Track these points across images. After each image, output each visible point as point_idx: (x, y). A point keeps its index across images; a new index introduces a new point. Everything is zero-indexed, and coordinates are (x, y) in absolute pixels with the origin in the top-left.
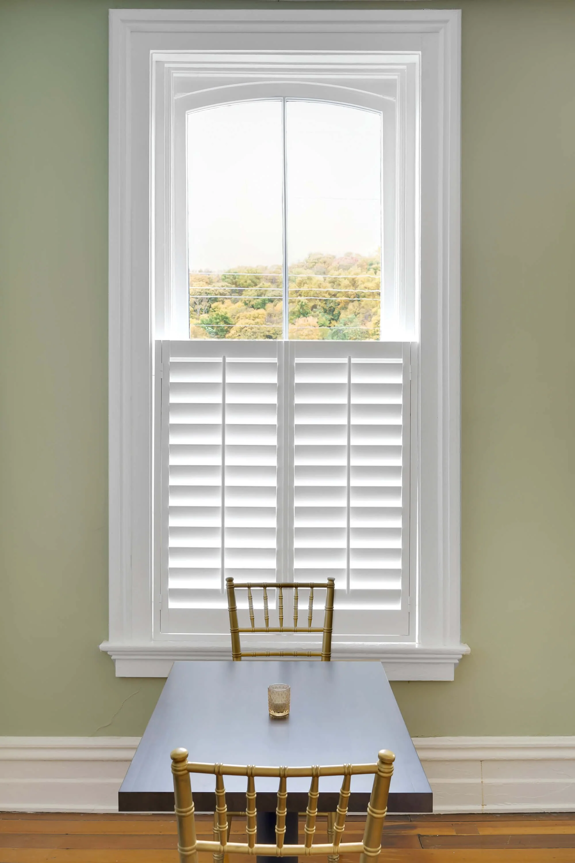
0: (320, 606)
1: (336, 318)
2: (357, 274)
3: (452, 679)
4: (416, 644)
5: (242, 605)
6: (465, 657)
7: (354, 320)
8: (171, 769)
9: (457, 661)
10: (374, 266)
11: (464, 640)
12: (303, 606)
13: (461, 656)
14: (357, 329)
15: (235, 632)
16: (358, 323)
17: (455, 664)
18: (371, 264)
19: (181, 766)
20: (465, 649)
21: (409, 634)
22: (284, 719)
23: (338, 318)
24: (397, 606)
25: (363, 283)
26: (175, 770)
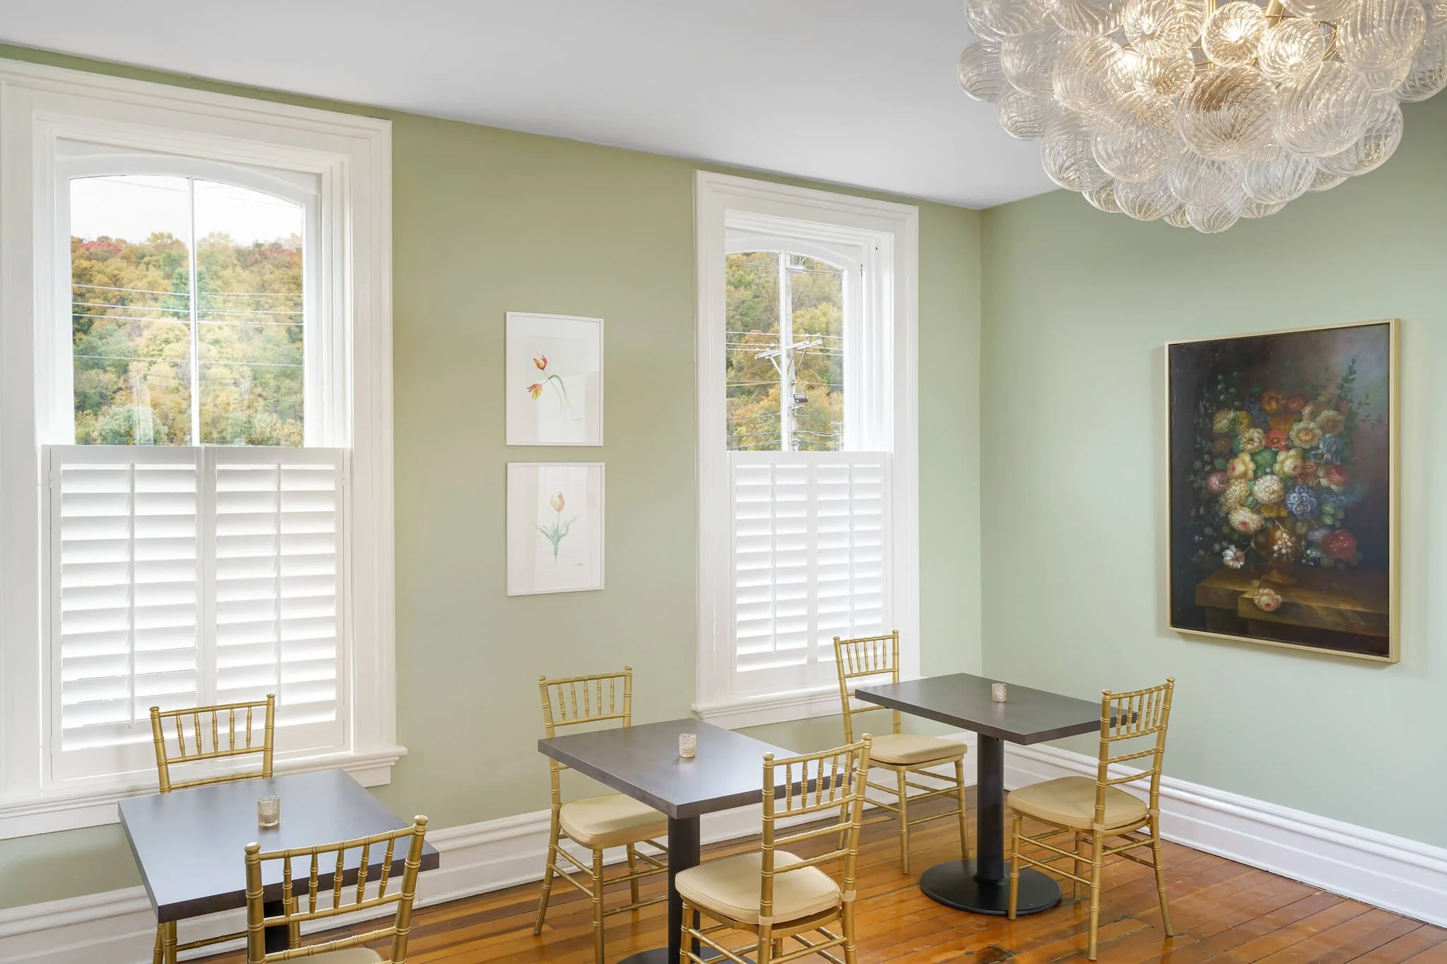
0: (259, 725)
1: (86, 328)
2: (119, 269)
3: (389, 782)
4: (351, 752)
5: (170, 735)
6: (402, 759)
7: (116, 334)
8: (244, 861)
9: (394, 764)
10: (146, 259)
11: (399, 742)
12: (241, 728)
13: (398, 758)
14: (121, 348)
15: (162, 764)
16: (124, 338)
17: (392, 766)
18: (142, 257)
19: (254, 857)
20: (403, 750)
21: (344, 744)
22: (276, 828)
23: (88, 329)
24: (331, 717)
25: (131, 281)
26: (248, 861)
